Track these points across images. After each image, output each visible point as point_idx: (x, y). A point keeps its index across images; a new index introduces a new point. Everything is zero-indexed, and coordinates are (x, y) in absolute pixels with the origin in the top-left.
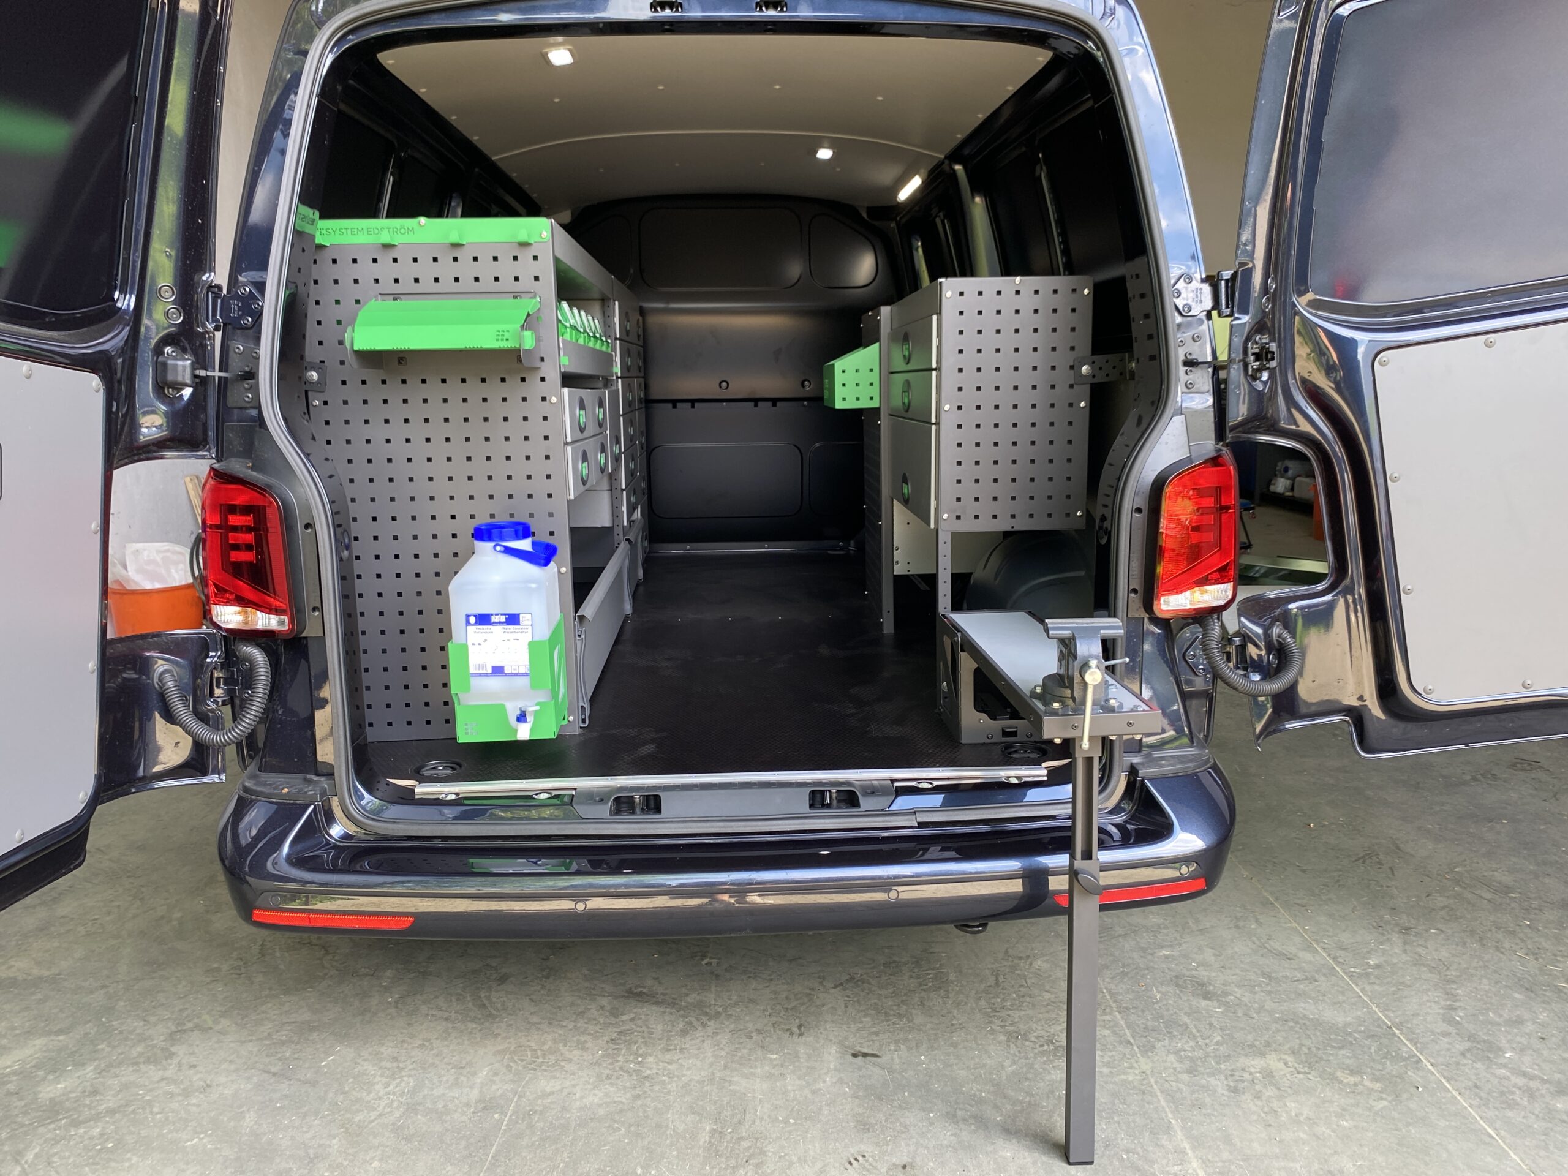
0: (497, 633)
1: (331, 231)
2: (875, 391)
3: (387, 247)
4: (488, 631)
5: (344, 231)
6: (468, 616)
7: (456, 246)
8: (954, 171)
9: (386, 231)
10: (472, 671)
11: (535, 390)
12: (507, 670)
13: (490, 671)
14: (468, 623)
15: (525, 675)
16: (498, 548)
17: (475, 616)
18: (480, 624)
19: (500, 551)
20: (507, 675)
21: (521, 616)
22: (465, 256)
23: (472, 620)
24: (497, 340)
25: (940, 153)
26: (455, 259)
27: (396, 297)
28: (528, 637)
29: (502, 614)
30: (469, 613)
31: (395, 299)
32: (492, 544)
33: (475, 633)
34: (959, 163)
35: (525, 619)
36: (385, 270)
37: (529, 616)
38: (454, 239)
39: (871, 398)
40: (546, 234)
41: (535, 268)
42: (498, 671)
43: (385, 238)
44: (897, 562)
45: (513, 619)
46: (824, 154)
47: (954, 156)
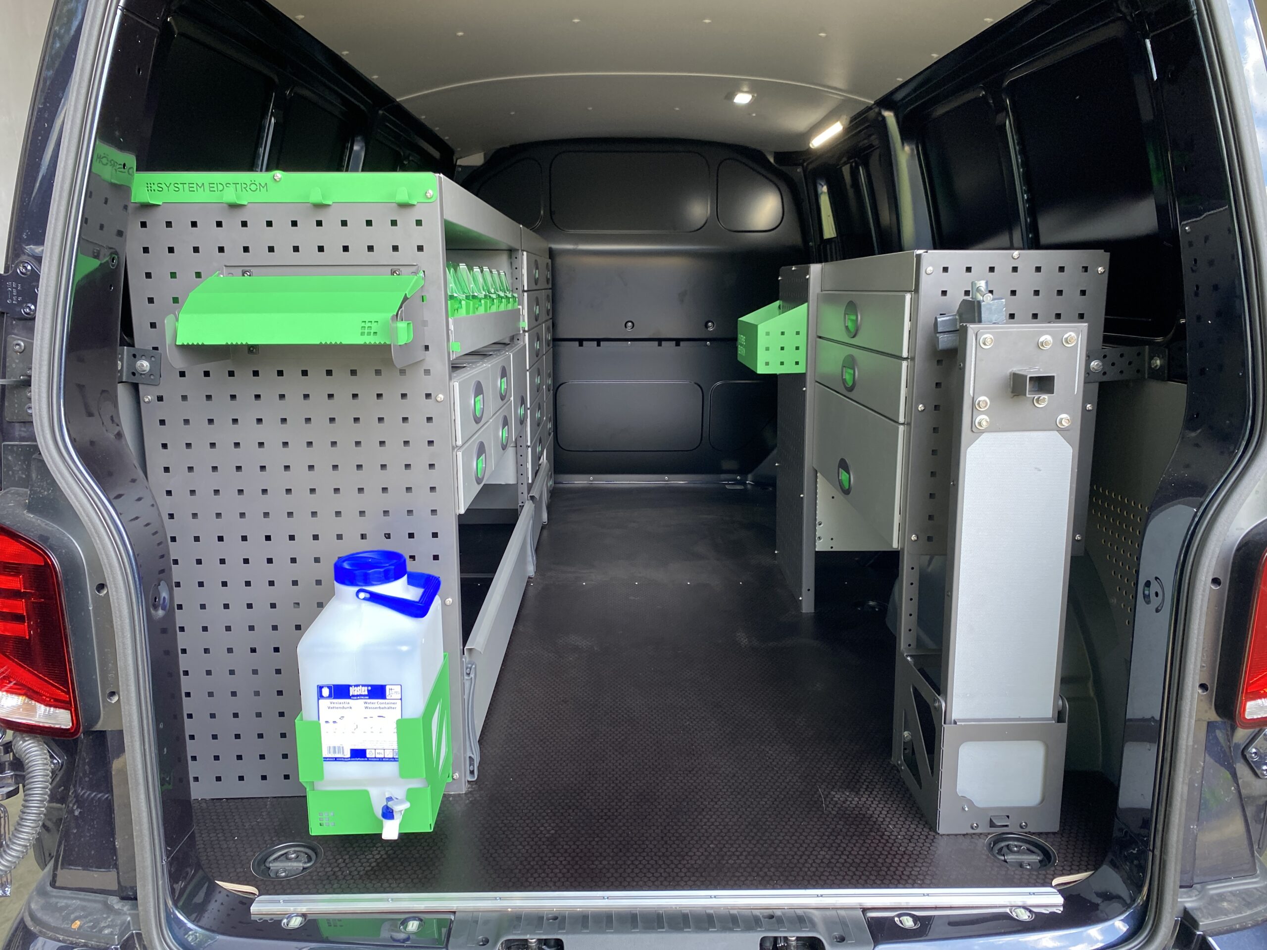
0: (357, 707)
1: (163, 186)
2: (801, 356)
3: (234, 206)
4: (346, 706)
5: (180, 186)
6: (320, 688)
7: (320, 206)
8: (884, 118)
9: (232, 187)
10: (325, 754)
11: (417, 385)
15: (394, 759)
16: (362, 595)
17: (329, 687)
18: (335, 698)
19: (365, 599)
20: (368, 760)
22: (331, 220)
24: (362, 334)
25: (872, 99)
26: (319, 223)
27: (245, 270)
28: (396, 715)
29: (363, 686)
30: (320, 684)
31: (242, 273)
32: (356, 589)
33: (329, 708)
34: (888, 108)
35: (392, 692)
36: (232, 236)
38: (316, 198)
39: (797, 363)
40: (433, 192)
41: (418, 236)
43: (230, 196)
44: (819, 538)
45: (378, 692)
46: (743, 99)
47: (886, 102)
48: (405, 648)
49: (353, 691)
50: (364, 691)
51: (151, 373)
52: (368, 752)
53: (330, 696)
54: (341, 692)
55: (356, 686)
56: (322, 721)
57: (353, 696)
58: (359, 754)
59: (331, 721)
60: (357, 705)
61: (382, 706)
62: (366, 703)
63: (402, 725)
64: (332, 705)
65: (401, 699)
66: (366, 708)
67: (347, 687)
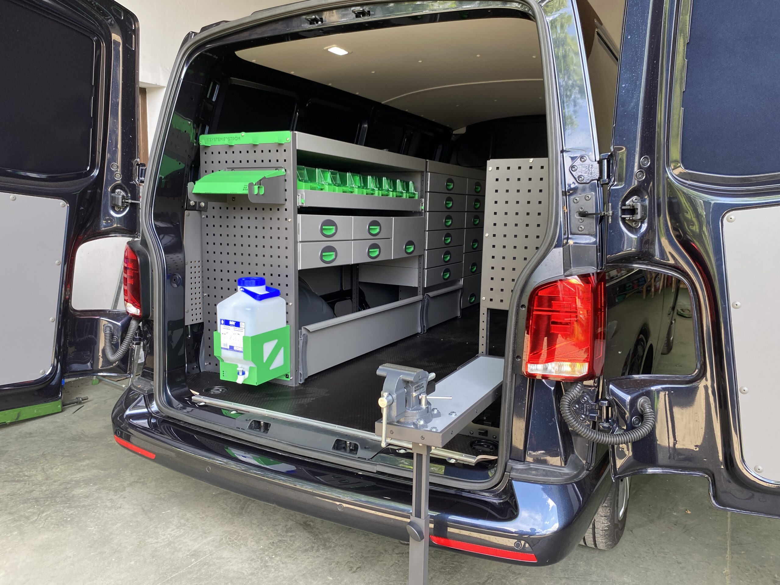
0: (232, 329)
1: (211, 139)
3: (230, 146)
4: (228, 328)
5: (216, 139)
6: (222, 320)
7: (255, 145)
9: (229, 139)
10: (222, 346)
11: (282, 214)
12: (235, 348)
13: (228, 348)
14: (221, 324)
15: (241, 352)
17: (224, 320)
20: (235, 351)
21: (241, 323)
22: (258, 151)
23: (223, 322)
24: (244, 190)
26: (255, 152)
27: (233, 169)
30: (222, 318)
32: (242, 288)
36: (230, 157)
37: (243, 324)
40: (289, 139)
41: (285, 156)
42: (232, 348)
43: (230, 142)
45: (237, 324)
48: (249, 309)
49: (231, 323)
50: (234, 323)
51: (204, 207)
54: (227, 323)
55: (232, 321)
56: (221, 333)
57: (231, 325)
59: (224, 334)
60: (232, 328)
61: (239, 330)
62: (234, 328)
63: (245, 338)
64: (224, 328)
65: (244, 329)
66: (234, 330)
67: (228, 321)
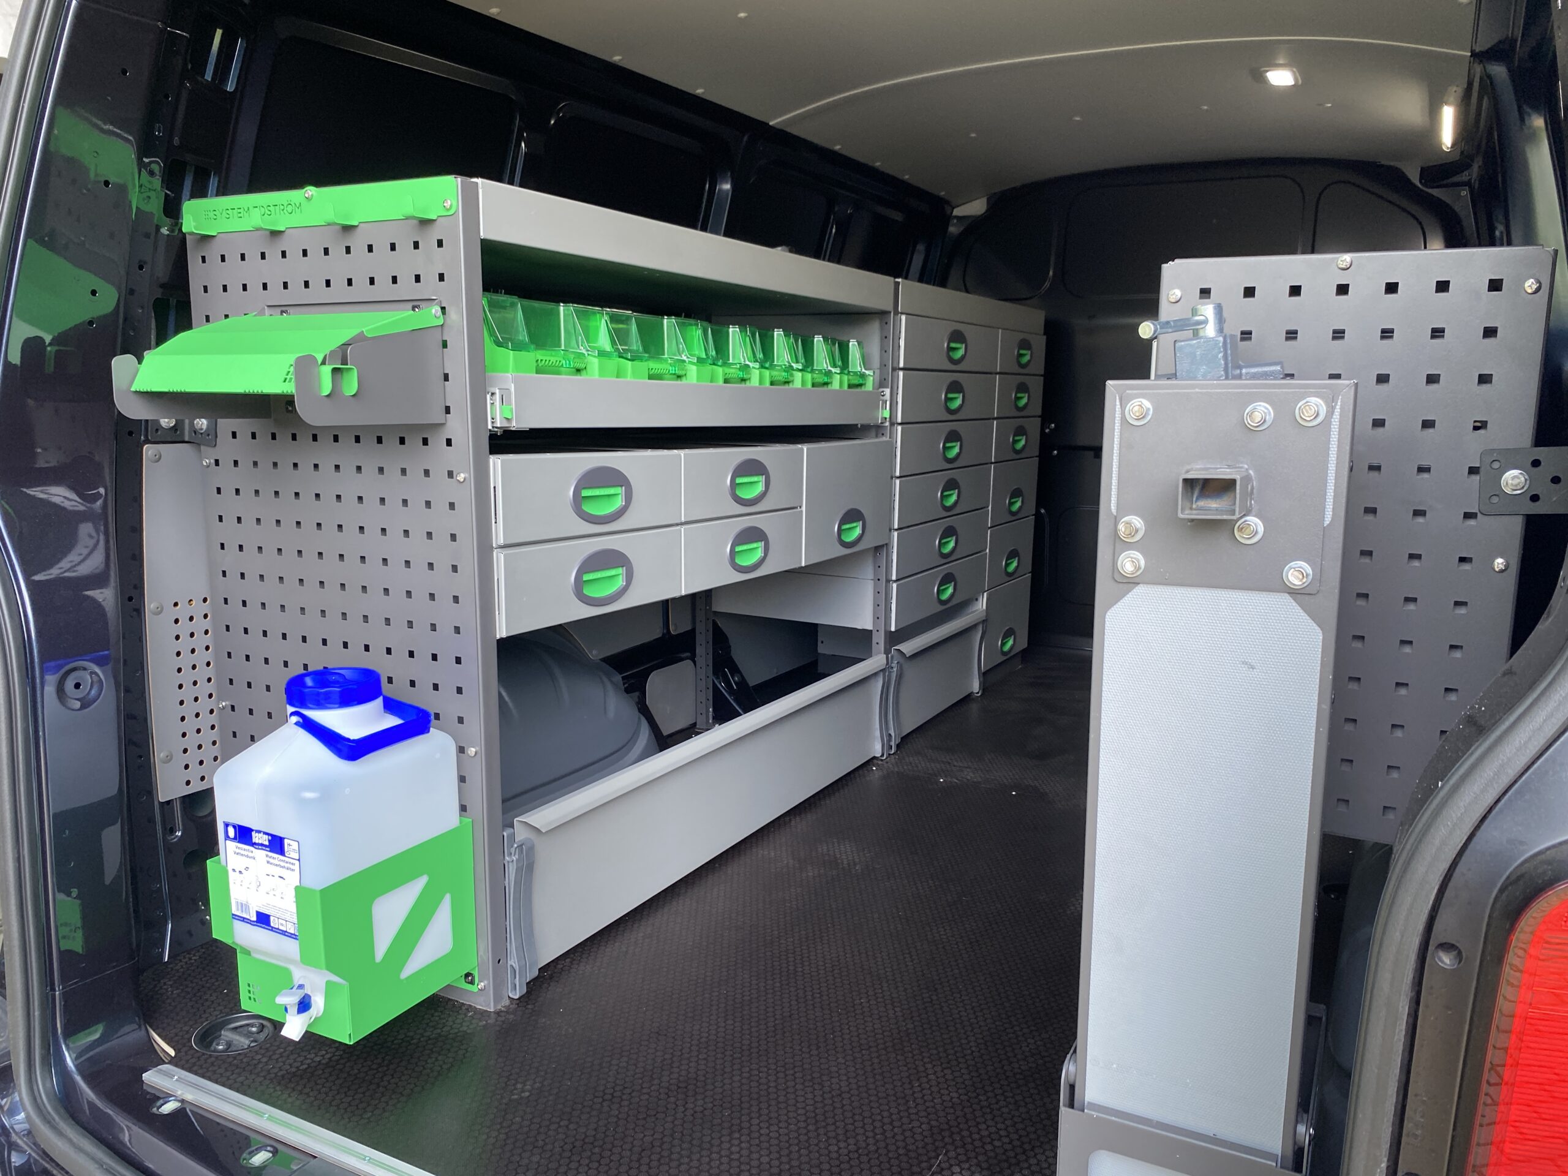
0: (261, 858)
4: (250, 854)
6: (229, 826)
7: (347, 229)
9: (272, 211)
10: (235, 911)
11: (439, 457)
12: (274, 922)
13: (254, 917)
14: (227, 837)
15: (293, 936)
16: (299, 718)
18: (240, 841)
19: (297, 724)
20: (273, 929)
21: (286, 842)
22: (358, 244)
23: (231, 832)
24: (285, 380)
26: (348, 250)
27: (283, 309)
28: (293, 879)
29: (265, 833)
30: (228, 820)
31: (282, 312)
32: (292, 710)
33: (234, 853)
35: (291, 848)
36: (274, 270)
37: (295, 845)
38: (346, 218)
43: (270, 221)
45: (277, 844)
46: (1281, 78)
49: (257, 838)
50: (264, 840)
51: (207, 433)
52: (272, 918)
53: (235, 838)
54: (244, 834)
55: (259, 832)
56: (230, 868)
57: (255, 844)
58: (263, 919)
59: (237, 870)
60: (261, 855)
61: (282, 864)
62: (267, 856)
63: (301, 892)
64: (238, 851)
65: (299, 860)
66: (268, 862)
67: (249, 830)
